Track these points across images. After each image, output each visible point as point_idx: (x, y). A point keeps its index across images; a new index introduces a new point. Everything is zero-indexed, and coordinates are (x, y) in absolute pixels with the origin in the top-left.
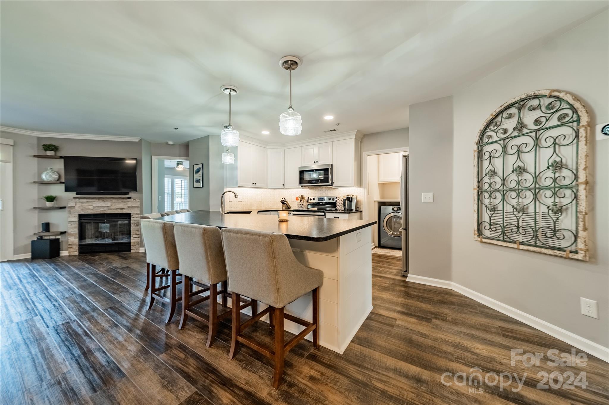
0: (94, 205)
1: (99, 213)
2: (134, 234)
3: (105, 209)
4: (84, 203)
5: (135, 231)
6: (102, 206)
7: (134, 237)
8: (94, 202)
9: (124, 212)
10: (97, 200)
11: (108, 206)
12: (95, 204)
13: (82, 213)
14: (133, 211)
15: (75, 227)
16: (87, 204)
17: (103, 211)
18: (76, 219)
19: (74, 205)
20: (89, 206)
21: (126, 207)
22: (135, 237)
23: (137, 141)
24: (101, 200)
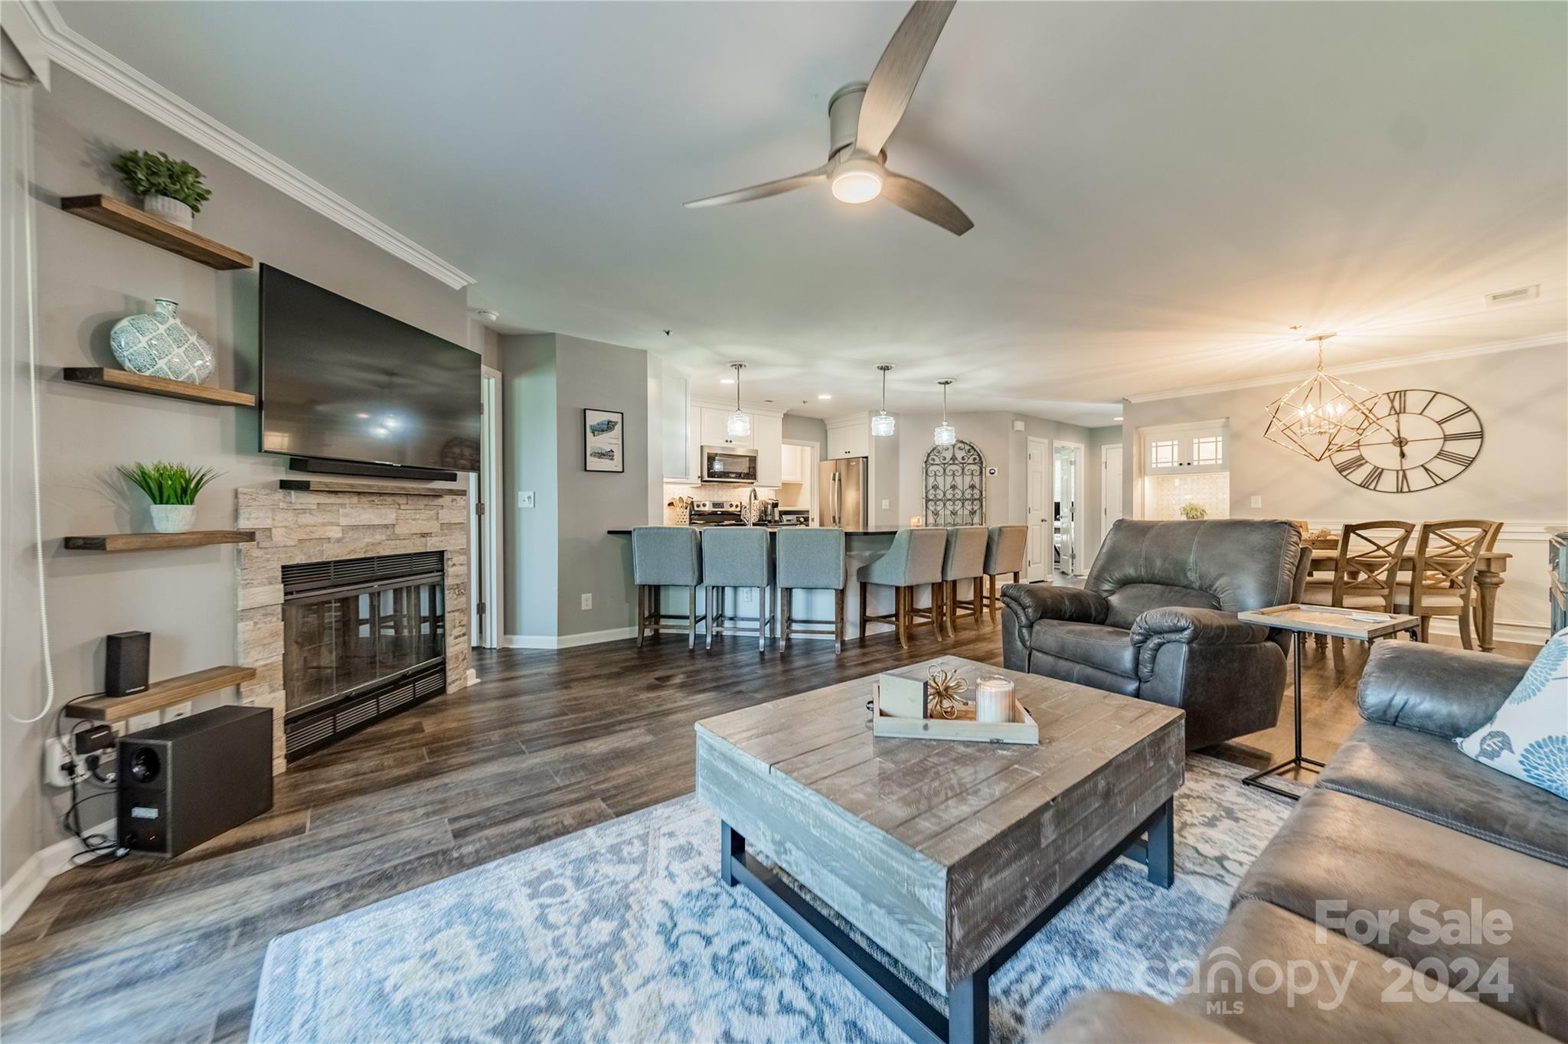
0: (344, 521)
1: (362, 556)
2: (454, 627)
3: (379, 537)
4: (304, 511)
5: (457, 614)
6: (369, 526)
7: (456, 638)
8: (343, 505)
9: (432, 545)
10: (355, 499)
11: (386, 526)
12: (346, 515)
13: (299, 559)
14: (452, 542)
15: (273, 634)
16: (318, 519)
17: (373, 545)
18: (275, 594)
19: (268, 523)
20: (324, 525)
21: (433, 526)
22: (460, 636)
23: (457, 286)
24: (364, 500)
